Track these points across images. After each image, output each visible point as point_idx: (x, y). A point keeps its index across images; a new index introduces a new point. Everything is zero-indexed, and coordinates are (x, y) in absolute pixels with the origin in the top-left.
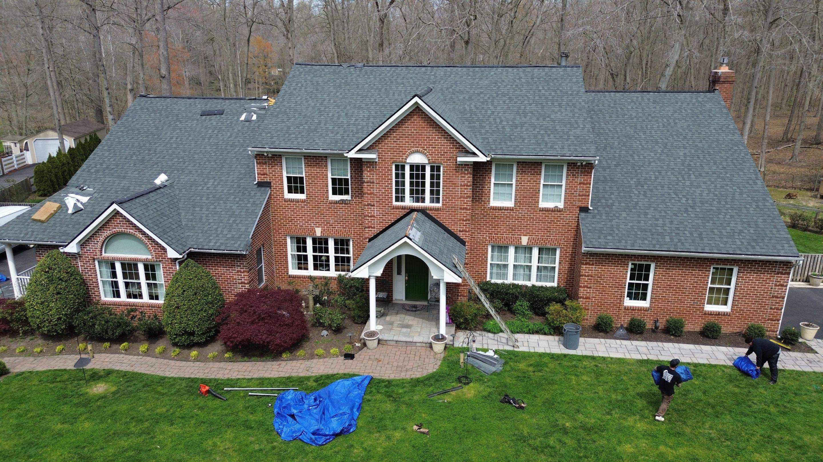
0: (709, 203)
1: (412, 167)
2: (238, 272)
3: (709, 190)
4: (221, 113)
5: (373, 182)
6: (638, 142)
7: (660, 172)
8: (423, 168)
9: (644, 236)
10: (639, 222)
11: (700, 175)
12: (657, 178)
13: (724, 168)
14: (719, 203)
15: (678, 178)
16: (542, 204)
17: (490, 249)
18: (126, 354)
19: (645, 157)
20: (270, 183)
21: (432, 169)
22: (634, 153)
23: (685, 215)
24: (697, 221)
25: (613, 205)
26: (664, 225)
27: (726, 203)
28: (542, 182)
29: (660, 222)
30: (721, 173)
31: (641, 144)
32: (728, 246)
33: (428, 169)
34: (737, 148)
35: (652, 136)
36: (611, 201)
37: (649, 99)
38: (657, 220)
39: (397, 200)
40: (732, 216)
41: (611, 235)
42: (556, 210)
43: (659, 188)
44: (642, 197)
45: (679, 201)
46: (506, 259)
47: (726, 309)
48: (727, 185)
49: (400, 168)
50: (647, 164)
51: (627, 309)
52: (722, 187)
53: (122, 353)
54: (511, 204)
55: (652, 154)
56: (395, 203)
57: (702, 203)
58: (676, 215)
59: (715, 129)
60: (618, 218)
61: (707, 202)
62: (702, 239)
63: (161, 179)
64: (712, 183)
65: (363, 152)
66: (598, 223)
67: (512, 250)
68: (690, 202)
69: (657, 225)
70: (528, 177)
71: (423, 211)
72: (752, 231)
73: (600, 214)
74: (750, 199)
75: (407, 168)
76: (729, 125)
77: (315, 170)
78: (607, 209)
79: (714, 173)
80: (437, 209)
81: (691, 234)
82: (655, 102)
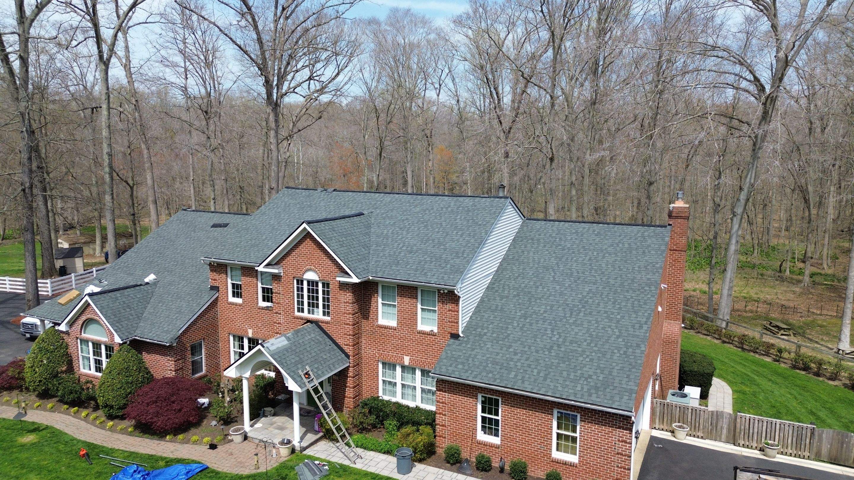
0: (579, 343)
1: (309, 282)
2: (169, 360)
3: (588, 330)
4: (226, 225)
5: (279, 294)
6: (553, 274)
7: (552, 306)
8: (317, 283)
9: (493, 370)
10: (498, 354)
11: (590, 313)
12: (545, 312)
13: (620, 308)
14: (589, 344)
15: (565, 314)
16: (421, 327)
17: (380, 366)
18: (73, 417)
19: (548, 290)
20: (218, 287)
21: (323, 284)
22: (541, 285)
23: (547, 353)
24: (553, 361)
25: (485, 334)
26: (519, 360)
27: (596, 346)
28: (419, 306)
29: (516, 357)
30: (613, 313)
31: (554, 277)
32: (566, 390)
33: (320, 285)
34: (648, 289)
35: (570, 269)
36: (485, 331)
37: (594, 231)
38: (516, 354)
39: (299, 311)
40: (592, 360)
41: (463, 363)
42: (431, 334)
43: (541, 322)
44: (518, 329)
45: (551, 338)
46: (394, 377)
47: (574, 459)
48: (610, 327)
49: (300, 282)
50: (545, 297)
51: (480, 443)
52: (603, 328)
53: (71, 415)
54: (393, 323)
55: (558, 287)
56: (297, 314)
57: (571, 342)
58: (537, 352)
59: (639, 267)
60: (481, 348)
61: (576, 343)
62: (545, 379)
63: (151, 278)
64: (597, 322)
65: (270, 267)
66: (461, 351)
67: (399, 369)
68: (561, 340)
69: (512, 360)
70: (407, 300)
71: (316, 323)
72: (601, 378)
73: (467, 342)
74: (623, 343)
75: (305, 283)
76: (657, 263)
77: (249, 279)
78: (477, 338)
79: (606, 312)
80: (327, 323)
81: (539, 373)
82: (598, 234)
